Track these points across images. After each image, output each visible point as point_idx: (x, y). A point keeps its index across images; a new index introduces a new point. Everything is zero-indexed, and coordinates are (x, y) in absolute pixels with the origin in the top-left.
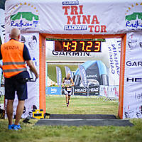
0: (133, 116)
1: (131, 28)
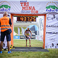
0: (49, 48)
1: (48, 12)
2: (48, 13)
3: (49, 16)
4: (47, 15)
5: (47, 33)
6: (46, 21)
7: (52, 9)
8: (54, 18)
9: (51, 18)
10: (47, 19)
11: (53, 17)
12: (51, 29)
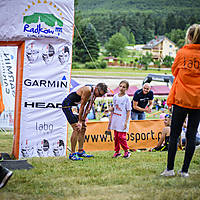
2: (29, 39)
3: (35, 48)
4: (27, 44)
5: (26, 104)
6: (22, 66)
7: (44, 26)
8: (50, 55)
9: (40, 55)
10: (25, 57)
11: (46, 51)
12: (39, 93)
